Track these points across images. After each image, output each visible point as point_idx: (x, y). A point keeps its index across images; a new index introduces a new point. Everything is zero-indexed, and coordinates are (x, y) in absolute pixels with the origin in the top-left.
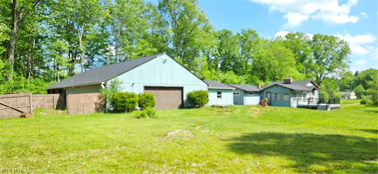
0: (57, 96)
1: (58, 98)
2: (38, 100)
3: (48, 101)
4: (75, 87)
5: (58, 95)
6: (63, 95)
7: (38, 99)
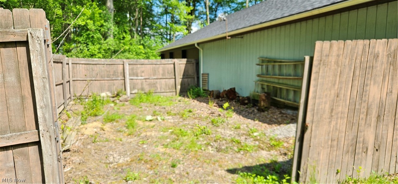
0: (181, 63)
1: (183, 67)
2: (143, 72)
3: (163, 75)
4: (232, 36)
5: (184, 61)
6: (193, 61)
7: (143, 69)
